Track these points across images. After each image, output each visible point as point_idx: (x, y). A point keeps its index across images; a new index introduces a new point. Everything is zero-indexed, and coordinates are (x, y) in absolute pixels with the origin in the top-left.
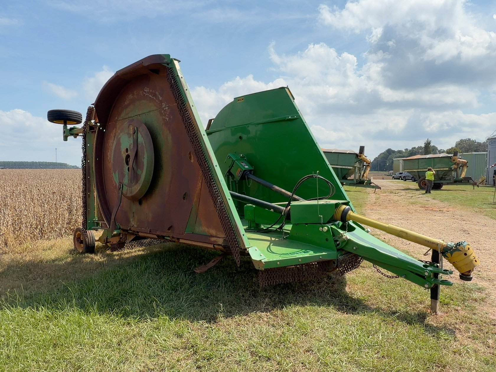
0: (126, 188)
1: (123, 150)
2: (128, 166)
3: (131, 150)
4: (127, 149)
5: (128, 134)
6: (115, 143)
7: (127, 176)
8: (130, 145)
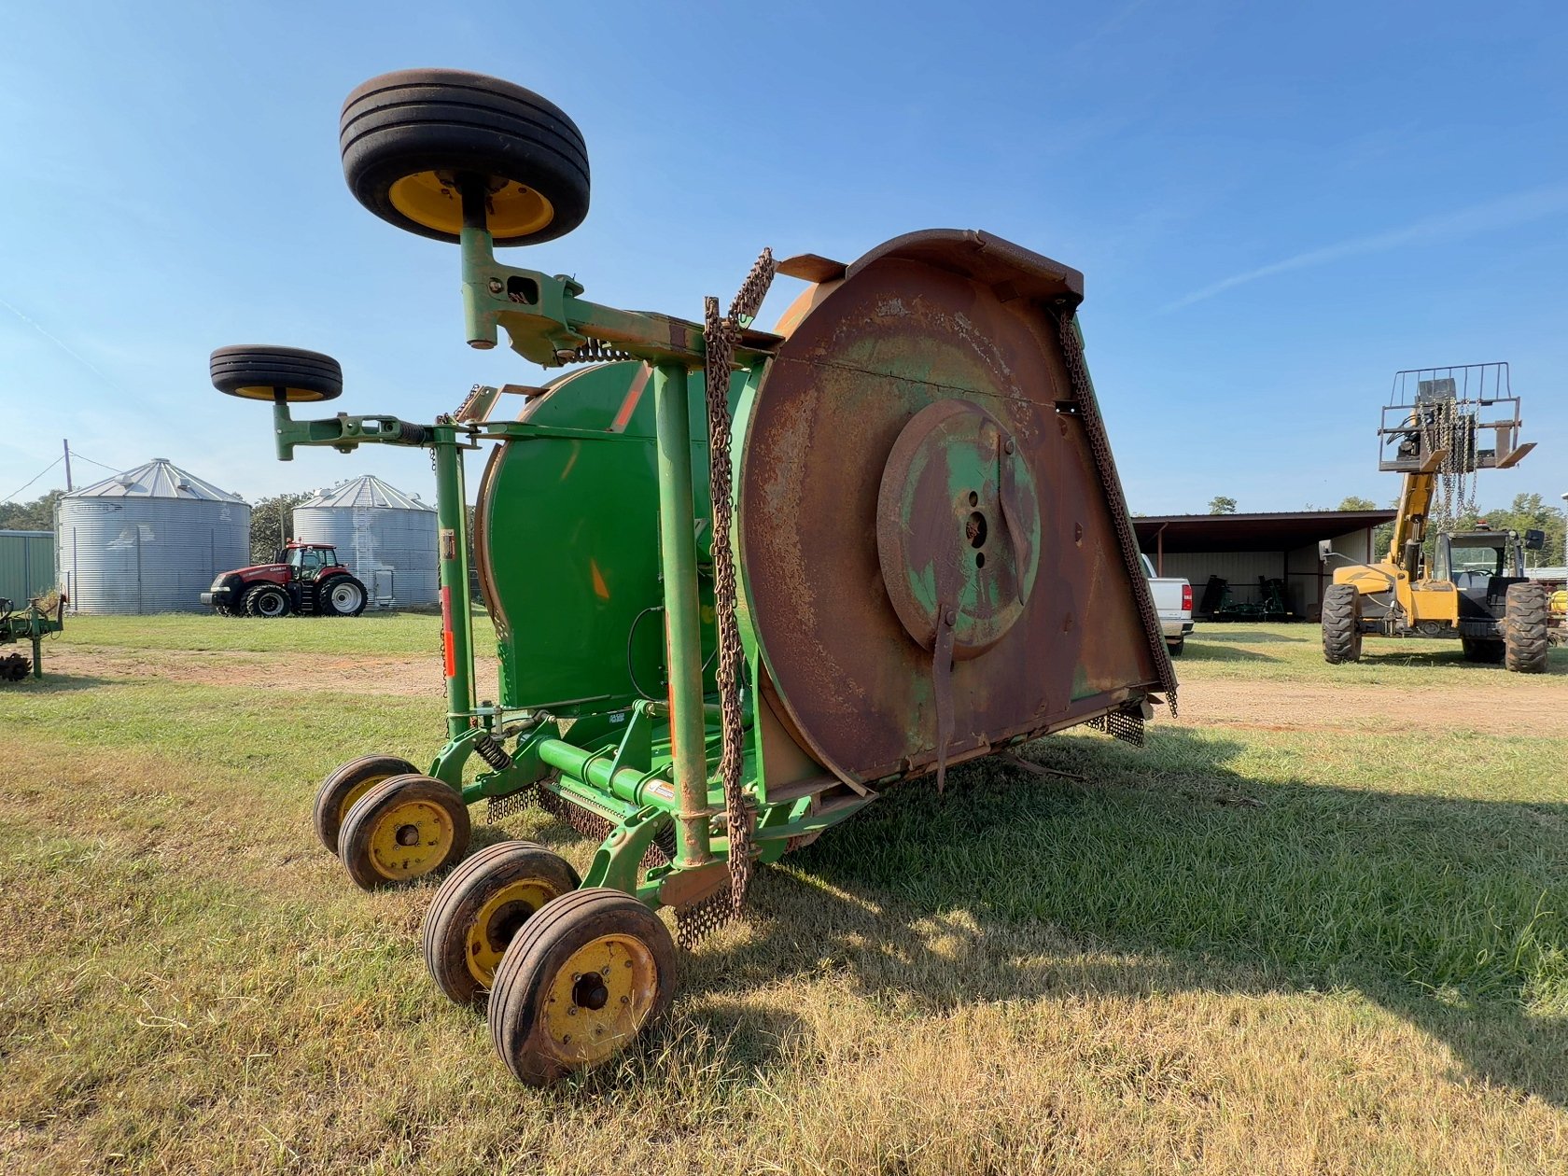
0: (971, 620)
1: (958, 494)
2: (976, 551)
3: (988, 500)
4: (973, 495)
5: (980, 447)
6: (920, 463)
7: (973, 580)
8: (986, 485)
